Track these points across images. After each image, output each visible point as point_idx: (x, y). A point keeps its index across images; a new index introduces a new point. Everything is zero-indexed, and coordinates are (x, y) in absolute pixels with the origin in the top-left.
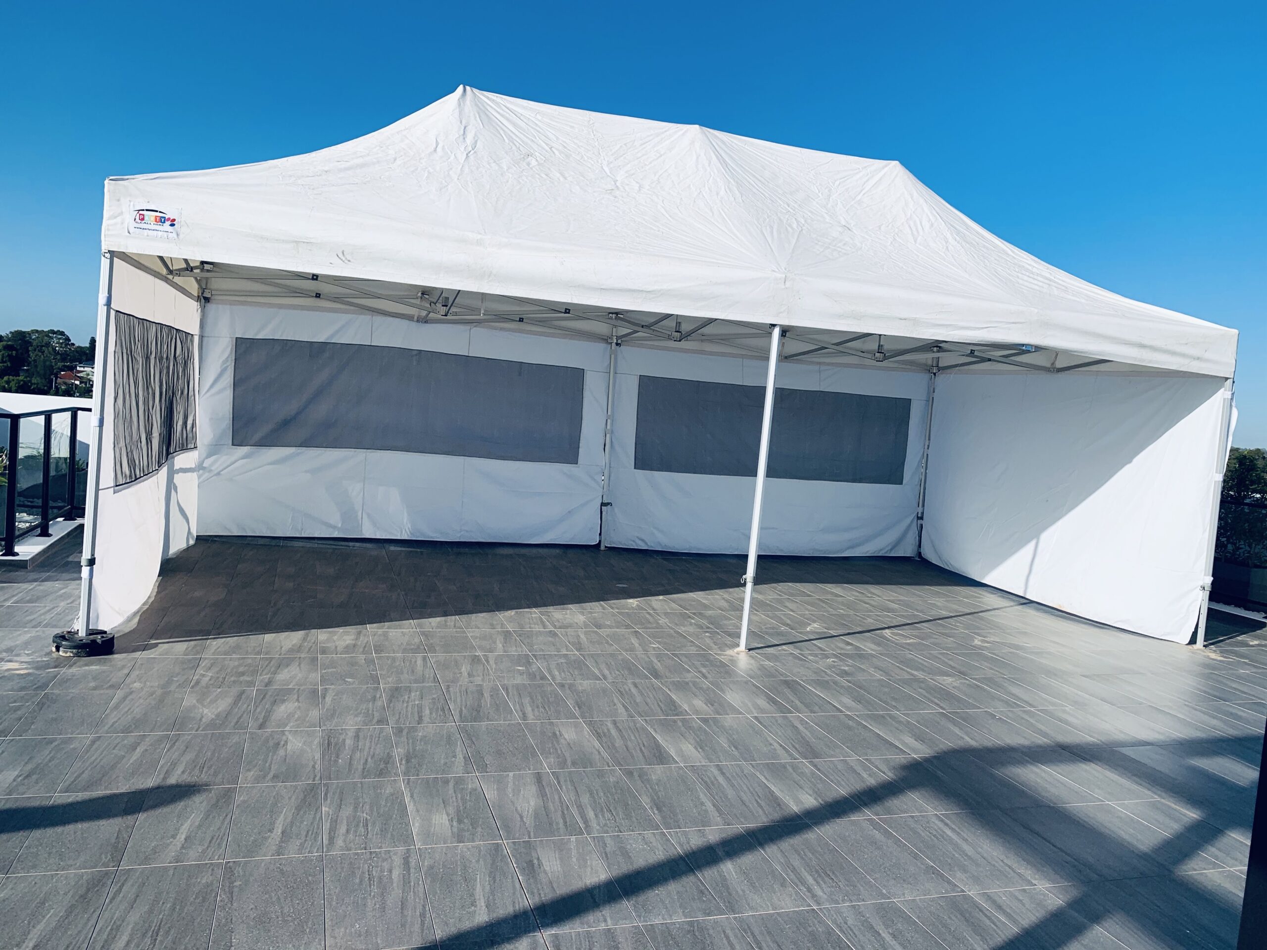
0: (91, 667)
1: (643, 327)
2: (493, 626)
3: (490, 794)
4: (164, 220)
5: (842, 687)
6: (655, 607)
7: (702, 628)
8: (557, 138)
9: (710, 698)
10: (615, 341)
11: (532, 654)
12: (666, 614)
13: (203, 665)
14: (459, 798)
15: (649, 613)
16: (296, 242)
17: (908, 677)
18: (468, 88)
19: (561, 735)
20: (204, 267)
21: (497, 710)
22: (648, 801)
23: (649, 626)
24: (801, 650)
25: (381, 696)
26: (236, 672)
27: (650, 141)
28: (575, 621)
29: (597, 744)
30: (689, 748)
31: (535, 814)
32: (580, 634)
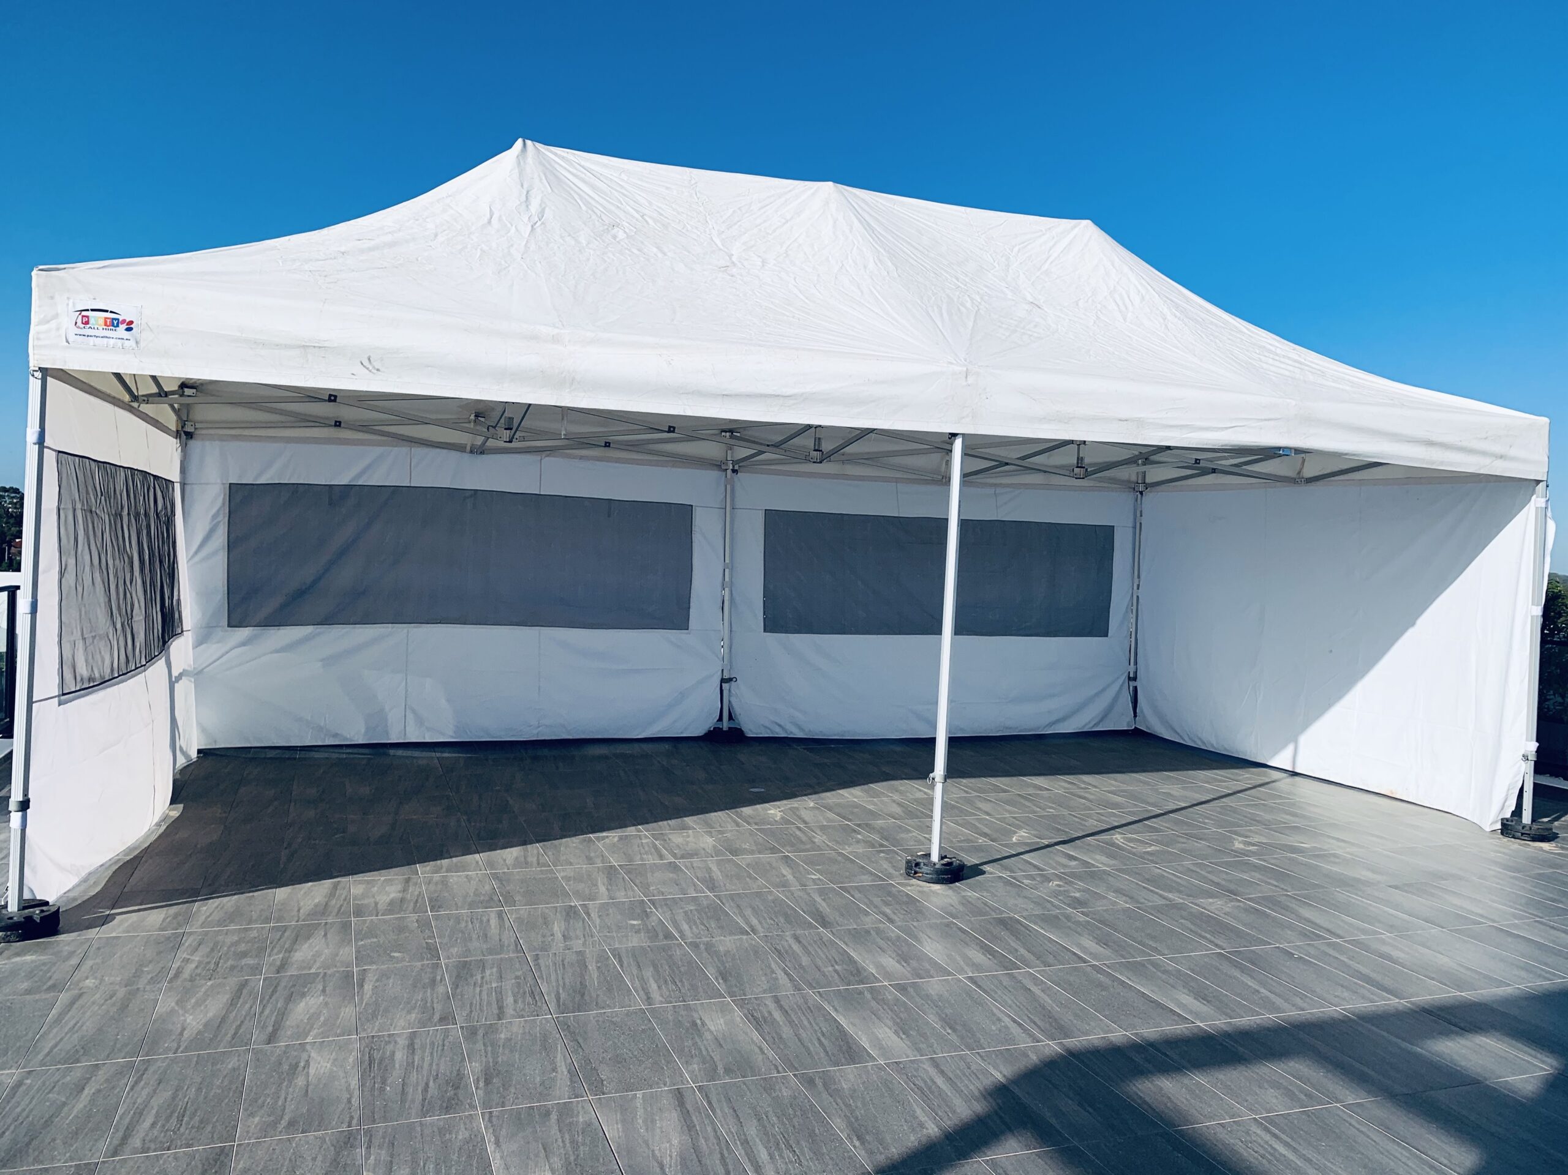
0: (24, 958)
1: (768, 446)
2: (590, 860)
3: (612, 1130)
4: (118, 324)
5: (1078, 923)
6: (807, 819)
7: (873, 846)
8: (650, 203)
9: (903, 952)
10: (731, 467)
11: (649, 900)
12: (823, 828)
13: (187, 944)
14: (567, 1142)
15: (799, 828)
16: (304, 346)
17: (1160, 903)
18: (529, 143)
19: (703, 1024)
20: (184, 392)
21: (610, 990)
22: (843, 1126)
23: (802, 847)
24: (1012, 871)
25: (442, 979)
26: (234, 952)
27: (771, 203)
28: (702, 845)
29: (756, 1035)
30: (886, 1034)
31: (681, 1158)
32: (710, 866)
